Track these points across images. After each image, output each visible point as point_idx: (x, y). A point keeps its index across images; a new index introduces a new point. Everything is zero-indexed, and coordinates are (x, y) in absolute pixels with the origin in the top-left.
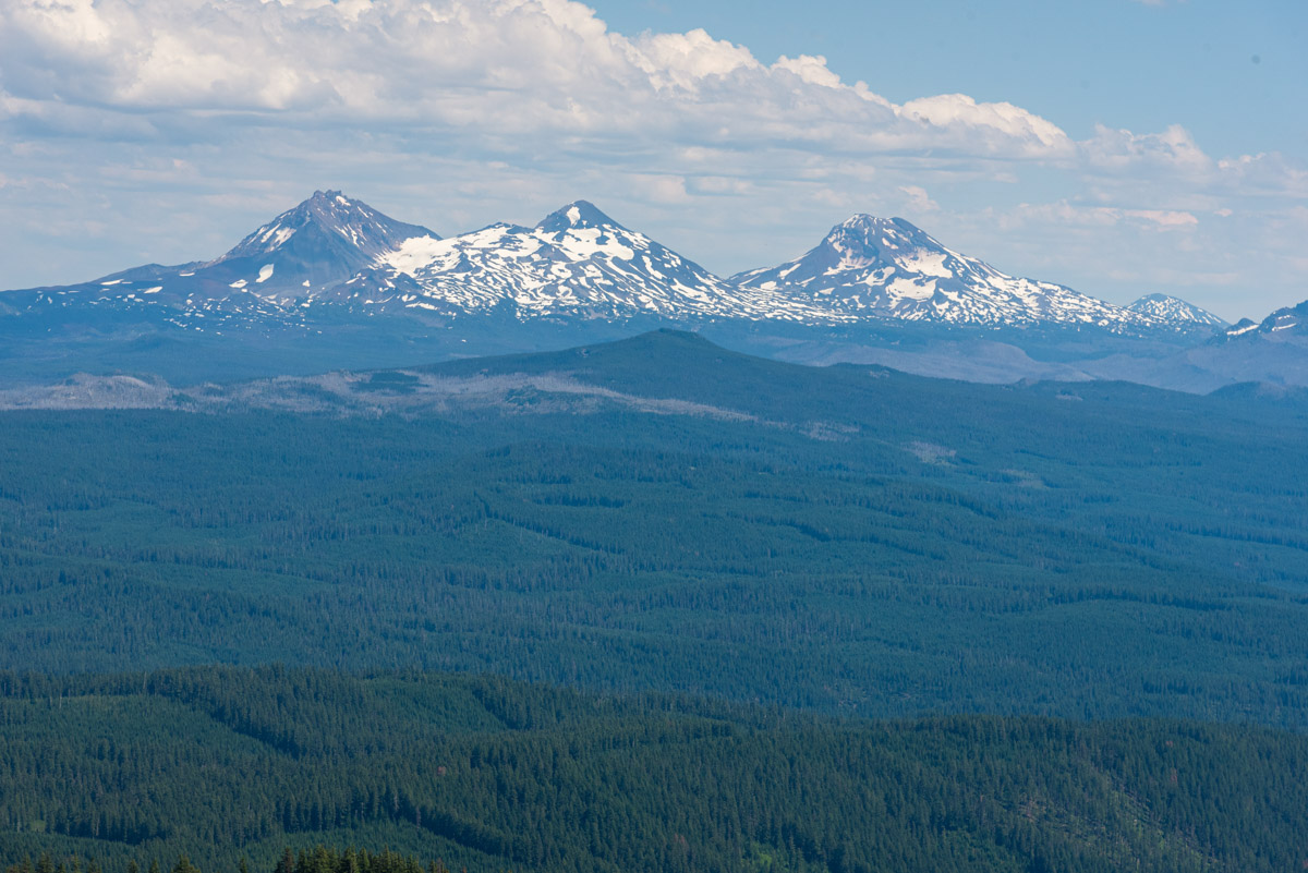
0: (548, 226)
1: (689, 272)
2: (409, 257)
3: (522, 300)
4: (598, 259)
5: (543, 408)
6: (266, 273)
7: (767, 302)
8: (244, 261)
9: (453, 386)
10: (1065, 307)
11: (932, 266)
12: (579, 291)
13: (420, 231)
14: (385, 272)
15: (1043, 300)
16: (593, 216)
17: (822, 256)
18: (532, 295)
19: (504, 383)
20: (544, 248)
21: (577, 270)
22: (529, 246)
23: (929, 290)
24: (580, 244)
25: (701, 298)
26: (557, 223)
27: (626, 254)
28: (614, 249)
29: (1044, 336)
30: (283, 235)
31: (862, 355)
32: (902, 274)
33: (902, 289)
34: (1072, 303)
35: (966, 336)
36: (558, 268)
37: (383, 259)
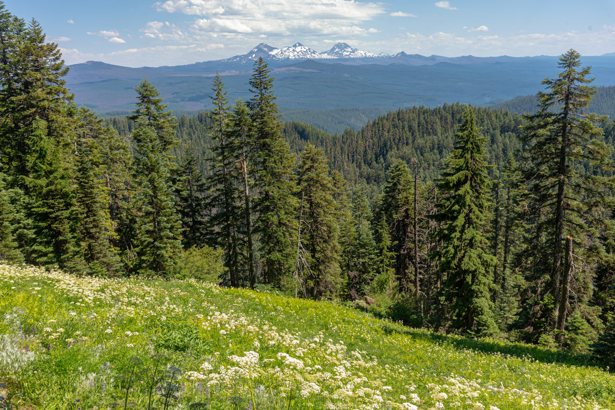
0: (294, 46)
1: (314, 52)
2: (273, 53)
3: (290, 58)
4: (301, 51)
5: (292, 72)
6: (254, 55)
7: (325, 56)
8: (251, 53)
9: (279, 69)
10: (368, 54)
11: (349, 50)
12: (298, 56)
13: (275, 48)
14: (271, 55)
15: (365, 54)
16: (300, 45)
17: (334, 49)
18: (292, 56)
19: (286, 69)
20: (293, 50)
21: (298, 53)
22: (291, 49)
23: (349, 53)
24: (298, 49)
25: (316, 56)
26: (295, 46)
27: (305, 50)
28: (303, 49)
29: (365, 59)
30: (256, 50)
31: (338, 62)
32: (345, 51)
33: (345, 53)
34: (369, 54)
35: (354, 59)
36: (295, 53)
37: (270, 53)
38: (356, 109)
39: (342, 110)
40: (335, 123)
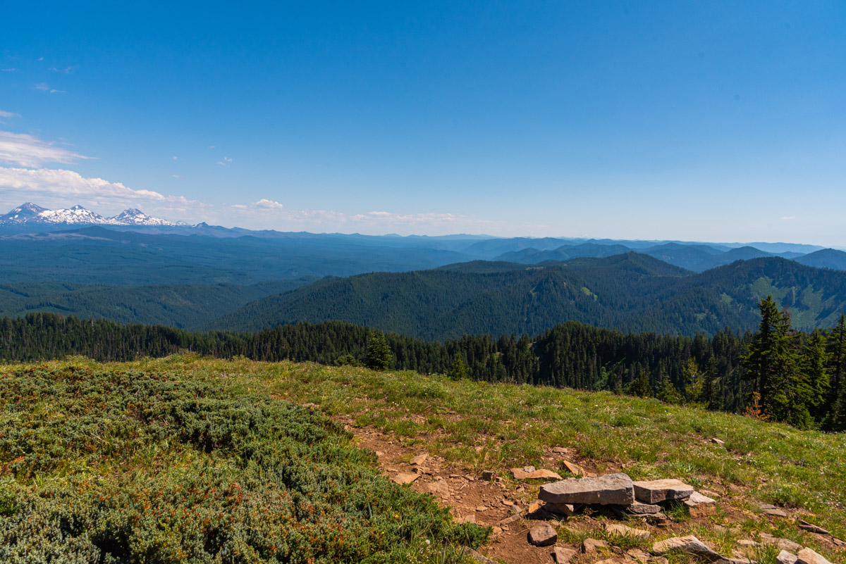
0: (72, 209)
1: (99, 217)
2: (45, 214)
3: (68, 221)
4: (82, 215)
5: (73, 239)
6: (16, 216)
7: (113, 222)
8: (12, 214)
9: (55, 235)
10: (165, 223)
11: (142, 216)
12: (79, 220)
13: (47, 210)
14: (41, 216)
15: (161, 222)
16: (80, 207)
17: (123, 215)
18: (70, 220)
19: (65, 235)
20: (72, 213)
21: (78, 216)
22: (69, 212)
23: (142, 220)
24: (78, 212)
25: (102, 221)
26: (74, 208)
27: (87, 214)
28: (85, 213)
29: (161, 227)
30: (20, 210)
31: (131, 230)
32: (137, 217)
33: (137, 220)
34: (166, 222)
35: (149, 227)
36: (74, 216)
37: (40, 214)
38: (166, 286)
39: (150, 287)
40: (144, 301)
